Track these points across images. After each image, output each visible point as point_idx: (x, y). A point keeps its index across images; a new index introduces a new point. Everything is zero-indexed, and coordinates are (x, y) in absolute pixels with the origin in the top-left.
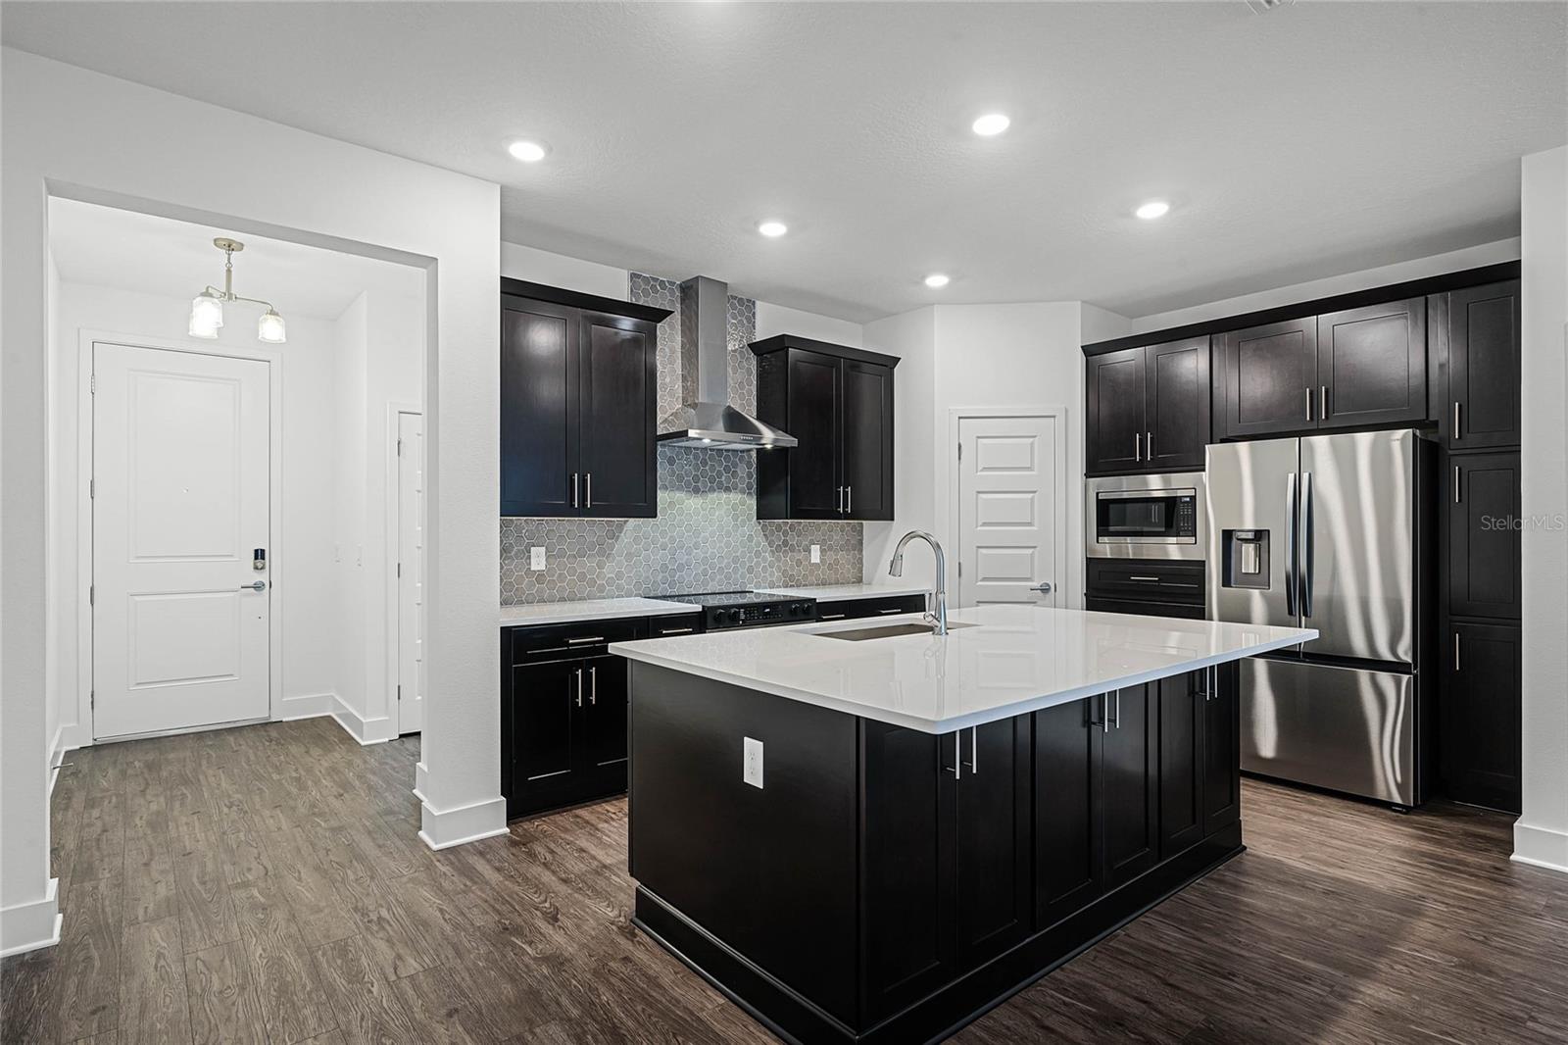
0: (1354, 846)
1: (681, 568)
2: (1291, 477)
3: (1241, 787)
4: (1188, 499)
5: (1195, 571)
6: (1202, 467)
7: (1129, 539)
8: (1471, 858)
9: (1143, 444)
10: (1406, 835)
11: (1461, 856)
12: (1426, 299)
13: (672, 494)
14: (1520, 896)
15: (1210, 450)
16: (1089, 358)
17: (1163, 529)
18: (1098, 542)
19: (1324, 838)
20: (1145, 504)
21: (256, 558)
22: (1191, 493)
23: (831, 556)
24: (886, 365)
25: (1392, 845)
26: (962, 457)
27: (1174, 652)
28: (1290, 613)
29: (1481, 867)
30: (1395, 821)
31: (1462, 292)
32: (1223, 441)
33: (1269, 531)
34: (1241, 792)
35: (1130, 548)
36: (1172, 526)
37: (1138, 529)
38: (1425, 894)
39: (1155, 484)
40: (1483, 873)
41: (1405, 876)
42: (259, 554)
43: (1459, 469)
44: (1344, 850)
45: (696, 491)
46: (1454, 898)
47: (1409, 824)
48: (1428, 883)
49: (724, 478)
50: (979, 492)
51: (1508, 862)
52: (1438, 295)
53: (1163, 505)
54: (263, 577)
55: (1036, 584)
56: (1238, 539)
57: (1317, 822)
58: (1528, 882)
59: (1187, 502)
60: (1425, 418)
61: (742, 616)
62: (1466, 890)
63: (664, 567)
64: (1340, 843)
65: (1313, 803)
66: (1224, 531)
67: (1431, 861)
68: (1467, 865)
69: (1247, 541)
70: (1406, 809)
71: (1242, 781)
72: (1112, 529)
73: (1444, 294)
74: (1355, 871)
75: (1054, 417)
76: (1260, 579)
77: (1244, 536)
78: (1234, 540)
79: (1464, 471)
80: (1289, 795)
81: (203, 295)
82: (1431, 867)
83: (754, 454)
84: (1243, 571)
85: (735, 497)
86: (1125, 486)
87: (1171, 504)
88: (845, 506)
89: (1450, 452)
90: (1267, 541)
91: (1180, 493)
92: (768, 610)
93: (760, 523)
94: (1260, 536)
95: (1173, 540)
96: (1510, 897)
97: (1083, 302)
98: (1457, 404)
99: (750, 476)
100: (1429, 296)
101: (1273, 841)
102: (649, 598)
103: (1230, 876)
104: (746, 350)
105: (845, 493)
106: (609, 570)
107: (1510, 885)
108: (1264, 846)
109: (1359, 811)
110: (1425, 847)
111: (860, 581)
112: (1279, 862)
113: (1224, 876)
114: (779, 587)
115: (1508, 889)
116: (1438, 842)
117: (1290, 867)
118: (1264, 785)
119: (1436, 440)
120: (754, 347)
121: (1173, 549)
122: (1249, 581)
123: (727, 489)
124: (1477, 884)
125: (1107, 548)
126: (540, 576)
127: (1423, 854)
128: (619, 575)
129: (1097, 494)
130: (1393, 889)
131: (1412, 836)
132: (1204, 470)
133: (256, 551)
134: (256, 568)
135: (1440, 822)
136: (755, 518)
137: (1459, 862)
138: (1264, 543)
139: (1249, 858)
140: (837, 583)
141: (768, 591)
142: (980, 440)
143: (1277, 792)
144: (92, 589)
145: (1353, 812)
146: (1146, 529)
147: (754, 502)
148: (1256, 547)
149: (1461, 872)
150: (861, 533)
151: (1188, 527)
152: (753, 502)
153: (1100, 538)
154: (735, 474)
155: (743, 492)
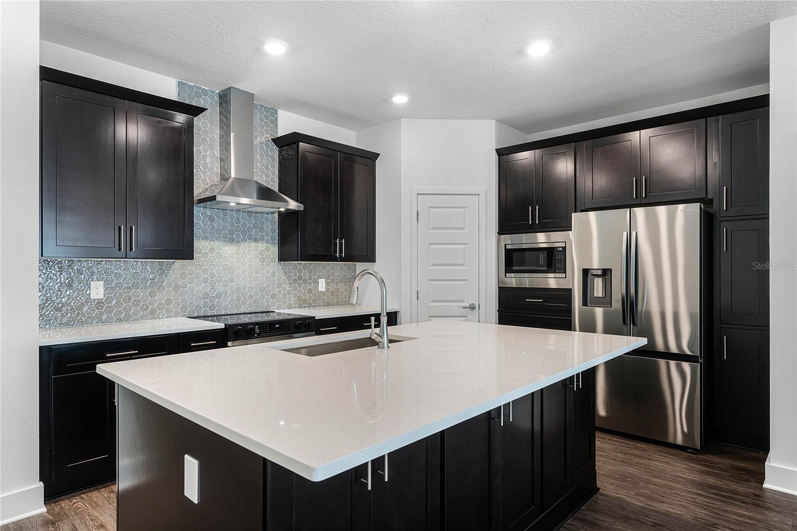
0: (667, 483)
1: (218, 296)
2: (625, 234)
3: (596, 438)
4: (561, 249)
5: (566, 295)
6: (570, 228)
7: (526, 275)
8: (740, 488)
9: (534, 213)
10: (698, 471)
11: (733, 486)
12: (706, 120)
13: (212, 243)
14: (774, 518)
15: (574, 216)
16: (501, 157)
17: (546, 269)
18: (506, 277)
19: (648, 477)
20: (536, 252)
22: (563, 245)
23: (333, 287)
24: (371, 158)
25: (690, 480)
26: (419, 220)
27: (552, 348)
28: (624, 323)
29: (747, 495)
30: (691, 460)
31: (729, 116)
32: (582, 211)
33: (611, 269)
34: (597, 442)
35: (527, 280)
36: (551, 267)
37: (532, 268)
38: (717, 521)
39: (541, 239)
40: (749, 500)
41: (702, 506)
43: (726, 230)
44: (661, 487)
45: (232, 241)
46: (735, 524)
47: (698, 462)
48: (717, 511)
49: (253, 232)
50: (430, 244)
51: (762, 489)
52: (712, 118)
53: (546, 252)
55: (467, 305)
56: (592, 275)
57: (642, 464)
58: (778, 506)
59: (560, 251)
60: (705, 197)
61: (257, 331)
62: (742, 516)
63: (206, 297)
64: (658, 480)
65: (637, 448)
66: (583, 269)
67: (717, 492)
68: (738, 494)
69: (597, 276)
70: (696, 451)
71: (597, 434)
72: (514, 268)
73: (718, 117)
74: (671, 504)
75: (479, 195)
76: (605, 301)
77: (595, 272)
78: (590, 276)
79: (729, 232)
80: (624, 443)
82: (717, 497)
83: (276, 215)
84: (595, 296)
85: (262, 246)
86: (524, 240)
87: (550, 252)
88: (341, 252)
89: (721, 219)
90: (610, 276)
91: (556, 245)
92: (277, 326)
93: (280, 263)
94: (606, 273)
95: (552, 275)
96: (769, 519)
97: (497, 120)
98: (725, 188)
99: (273, 230)
100: (707, 118)
101: (617, 482)
102: (192, 318)
103: (590, 515)
104: (271, 143)
105: (341, 244)
106: (160, 298)
107: (767, 509)
108: (611, 487)
109: (667, 454)
110: (711, 480)
112: (621, 500)
113: (586, 515)
114: (295, 308)
115: (767, 512)
116: (717, 476)
117: (629, 504)
118: (608, 436)
119: (712, 212)
120: (276, 140)
121: (552, 281)
122: (598, 302)
123: (256, 240)
124: (747, 510)
125: (513, 280)
126: (99, 303)
127: (711, 487)
128: (169, 302)
129: (505, 245)
130: (696, 518)
131: (701, 472)
132: (571, 230)
135: (717, 459)
136: (277, 260)
137: (734, 492)
138: (608, 277)
139: (602, 497)
140: (337, 304)
141: (287, 311)
142: (431, 209)
143: (616, 441)
145: (663, 454)
146: (536, 268)
148: (603, 280)
149: (736, 500)
150: (354, 270)
151: (561, 267)
152: (275, 250)
153: (507, 274)
154: (262, 230)
155: (267, 242)
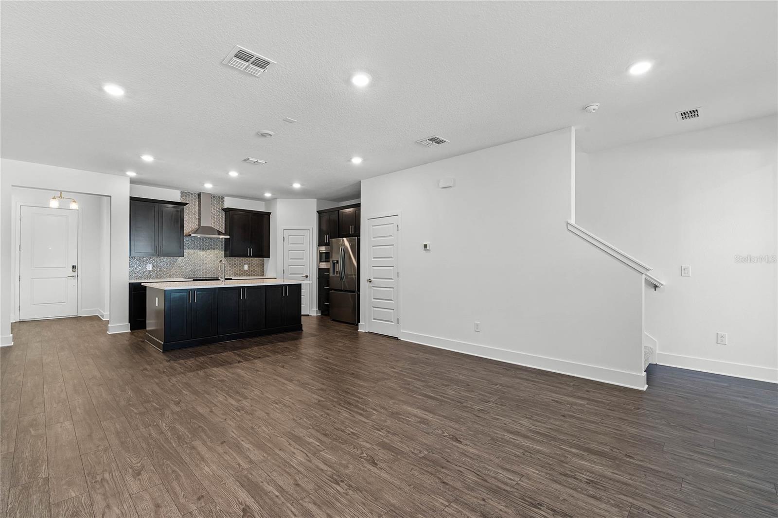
1: (197, 270)
16: (320, 214)
18: (320, 264)
21: (73, 268)
23: (251, 268)
24: (267, 215)
42: (74, 267)
45: (203, 250)
49: (213, 246)
50: (289, 250)
54: (75, 274)
55: (304, 275)
63: (191, 271)
72: (323, 260)
75: (309, 230)
81: (53, 198)
83: (223, 240)
85: (217, 251)
88: (250, 254)
97: (318, 199)
99: (222, 245)
104: (221, 211)
105: (250, 250)
106: (173, 270)
111: (263, 275)
114: (232, 276)
120: (223, 209)
123: (214, 249)
126: (150, 272)
129: (319, 251)
133: (73, 266)
134: (73, 271)
136: (224, 257)
140: (254, 275)
142: (289, 236)
144: (19, 277)
147: (223, 253)
150: (263, 261)
154: (217, 245)
155: (219, 250)
